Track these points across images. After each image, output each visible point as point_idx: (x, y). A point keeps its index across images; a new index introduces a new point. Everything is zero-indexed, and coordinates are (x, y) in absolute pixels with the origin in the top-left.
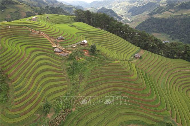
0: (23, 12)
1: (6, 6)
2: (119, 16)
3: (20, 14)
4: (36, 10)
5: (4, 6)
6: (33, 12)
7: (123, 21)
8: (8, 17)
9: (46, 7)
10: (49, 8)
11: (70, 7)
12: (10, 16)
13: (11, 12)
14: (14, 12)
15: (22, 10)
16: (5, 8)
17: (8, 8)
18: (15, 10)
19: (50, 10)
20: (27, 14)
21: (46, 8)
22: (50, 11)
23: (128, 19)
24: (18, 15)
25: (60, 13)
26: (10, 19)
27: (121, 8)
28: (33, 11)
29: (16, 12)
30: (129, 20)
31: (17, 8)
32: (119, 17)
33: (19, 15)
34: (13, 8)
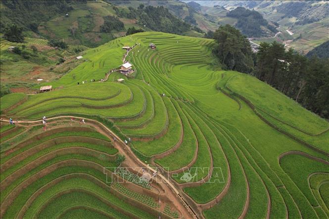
0: (100, 16)
1: (73, 6)
2: (271, 24)
3: (94, 21)
4: (122, 12)
5: (69, 6)
6: (116, 16)
7: (279, 36)
8: (74, 26)
9: (139, 6)
10: (144, 8)
11: (177, 5)
12: (77, 24)
13: (80, 18)
14: (85, 17)
15: (98, 14)
16: (71, 9)
17: (76, 9)
18: (86, 13)
19: (145, 12)
20: (105, 22)
21: (138, 8)
22: (146, 14)
23: (287, 31)
24: (90, 22)
25: (163, 18)
26: (76, 29)
27: (273, 8)
28: (117, 13)
29: (88, 17)
30: (291, 34)
31: (90, 10)
32: (270, 28)
33: (93, 23)
34: (84, 9)
